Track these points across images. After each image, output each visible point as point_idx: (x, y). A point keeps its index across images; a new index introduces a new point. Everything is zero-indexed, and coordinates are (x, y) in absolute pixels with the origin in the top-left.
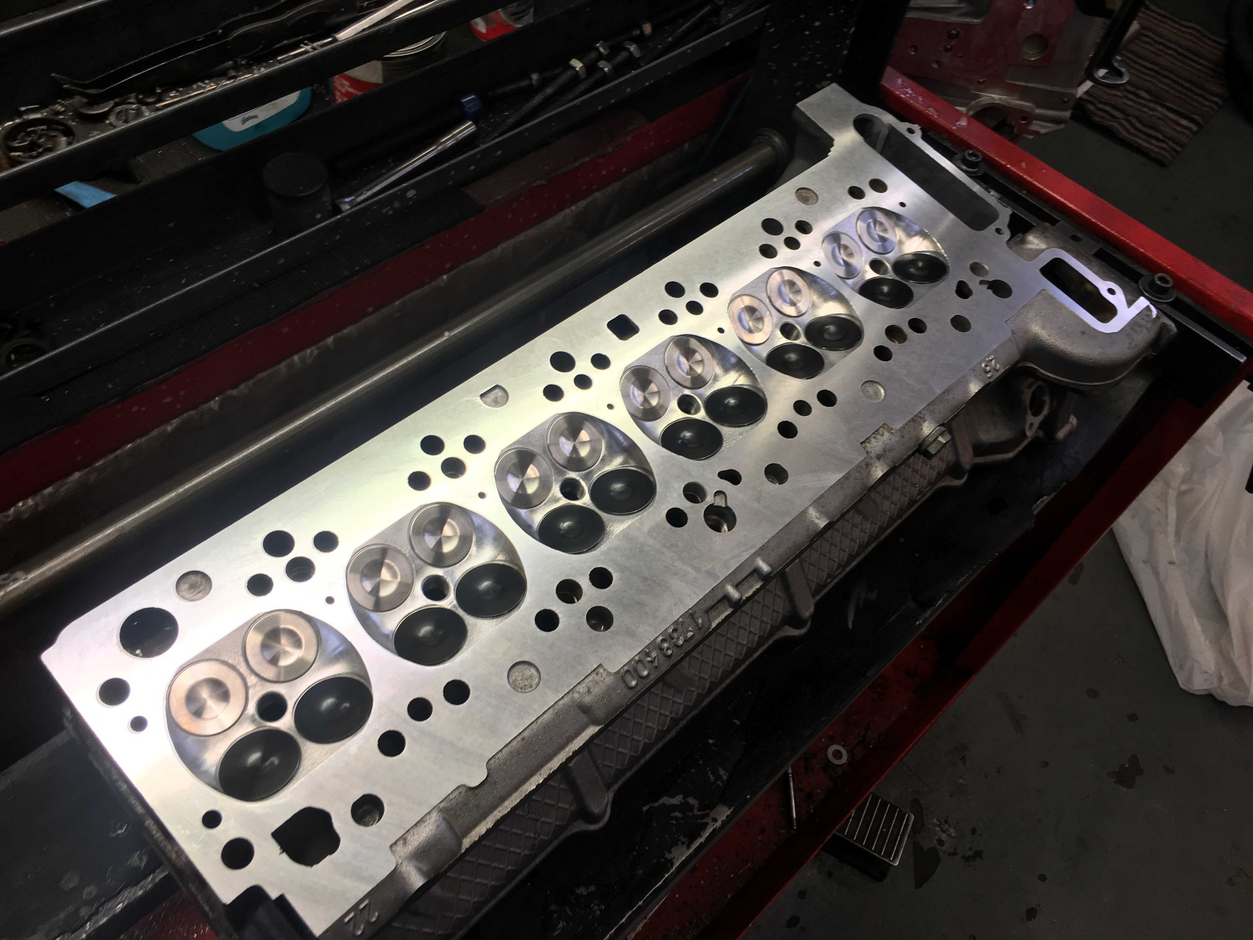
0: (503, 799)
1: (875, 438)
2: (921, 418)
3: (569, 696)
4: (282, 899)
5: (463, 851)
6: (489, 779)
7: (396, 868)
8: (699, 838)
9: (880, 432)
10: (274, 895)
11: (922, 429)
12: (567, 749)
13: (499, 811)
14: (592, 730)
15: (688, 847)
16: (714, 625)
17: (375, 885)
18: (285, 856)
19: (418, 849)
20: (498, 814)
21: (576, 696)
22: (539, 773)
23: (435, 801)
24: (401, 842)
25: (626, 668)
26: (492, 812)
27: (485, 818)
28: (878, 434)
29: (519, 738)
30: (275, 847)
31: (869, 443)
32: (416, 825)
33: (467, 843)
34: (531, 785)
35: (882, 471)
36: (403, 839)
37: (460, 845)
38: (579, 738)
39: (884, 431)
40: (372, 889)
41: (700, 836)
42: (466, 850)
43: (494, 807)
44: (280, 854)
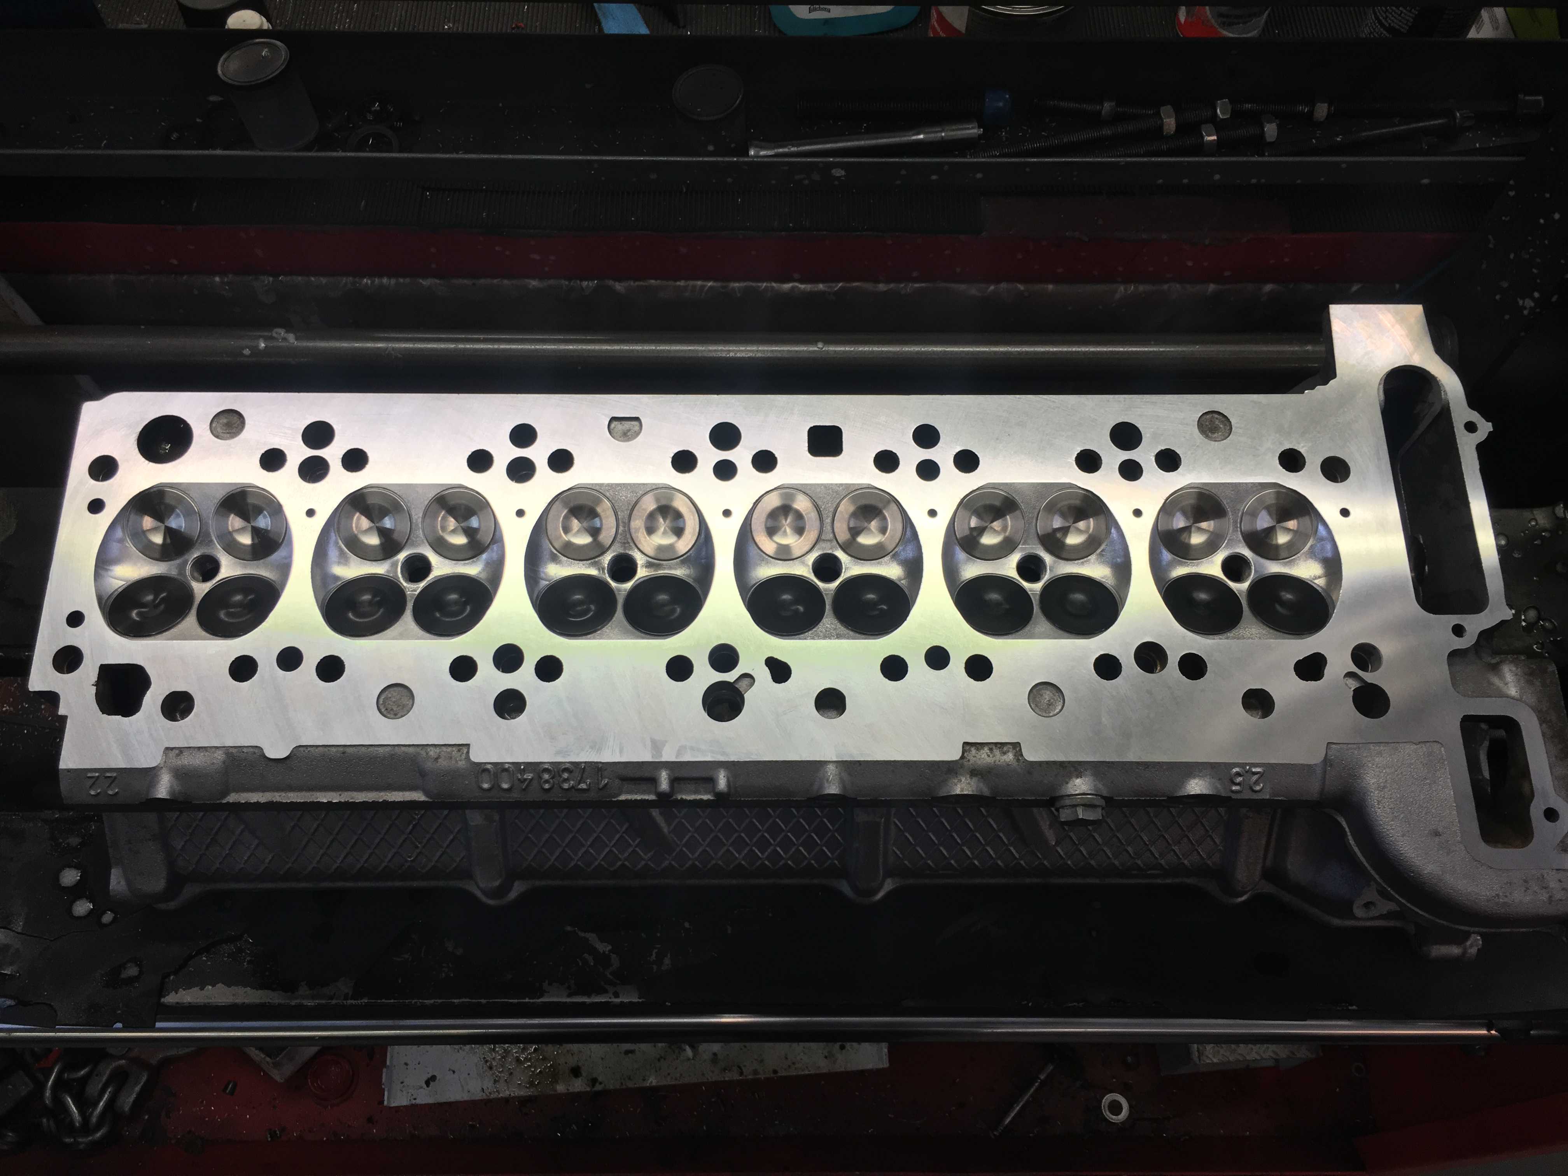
0: (291, 788)
1: (991, 750)
2: (1076, 770)
3: (418, 750)
4: (64, 719)
5: (224, 801)
6: (288, 762)
7: (154, 768)
8: (586, 997)
9: (1005, 749)
10: (62, 711)
11: (1067, 783)
12: (382, 794)
13: (280, 796)
14: (418, 796)
15: (569, 996)
16: (623, 797)
17: (129, 767)
18: (93, 690)
19: (183, 767)
20: (278, 797)
21: (423, 753)
22: (340, 793)
23: (229, 743)
24: (177, 752)
25: (489, 766)
26: (274, 791)
27: (263, 791)
28: (1000, 748)
29: (341, 749)
30: (94, 676)
31: (978, 749)
32: (199, 748)
33: (232, 798)
34: (324, 797)
35: (962, 790)
36: (181, 750)
37: (225, 794)
38: (401, 793)
39: (1011, 750)
40: (125, 768)
41: (589, 996)
42: (228, 803)
43: (277, 789)
44: (93, 685)
